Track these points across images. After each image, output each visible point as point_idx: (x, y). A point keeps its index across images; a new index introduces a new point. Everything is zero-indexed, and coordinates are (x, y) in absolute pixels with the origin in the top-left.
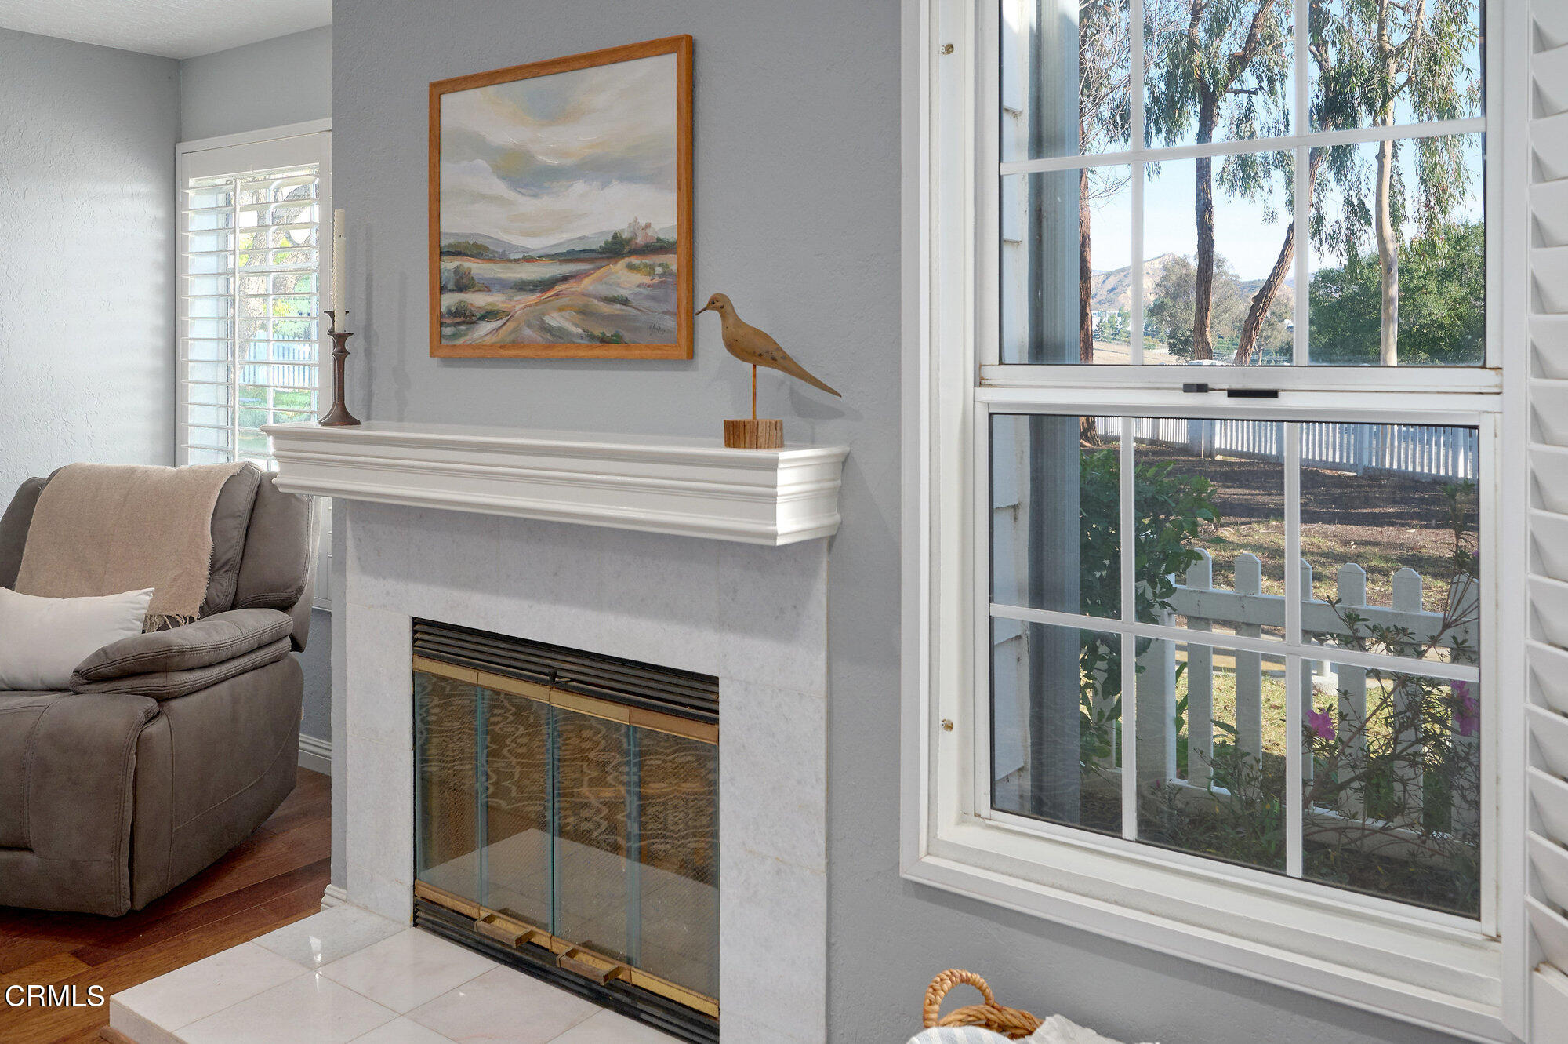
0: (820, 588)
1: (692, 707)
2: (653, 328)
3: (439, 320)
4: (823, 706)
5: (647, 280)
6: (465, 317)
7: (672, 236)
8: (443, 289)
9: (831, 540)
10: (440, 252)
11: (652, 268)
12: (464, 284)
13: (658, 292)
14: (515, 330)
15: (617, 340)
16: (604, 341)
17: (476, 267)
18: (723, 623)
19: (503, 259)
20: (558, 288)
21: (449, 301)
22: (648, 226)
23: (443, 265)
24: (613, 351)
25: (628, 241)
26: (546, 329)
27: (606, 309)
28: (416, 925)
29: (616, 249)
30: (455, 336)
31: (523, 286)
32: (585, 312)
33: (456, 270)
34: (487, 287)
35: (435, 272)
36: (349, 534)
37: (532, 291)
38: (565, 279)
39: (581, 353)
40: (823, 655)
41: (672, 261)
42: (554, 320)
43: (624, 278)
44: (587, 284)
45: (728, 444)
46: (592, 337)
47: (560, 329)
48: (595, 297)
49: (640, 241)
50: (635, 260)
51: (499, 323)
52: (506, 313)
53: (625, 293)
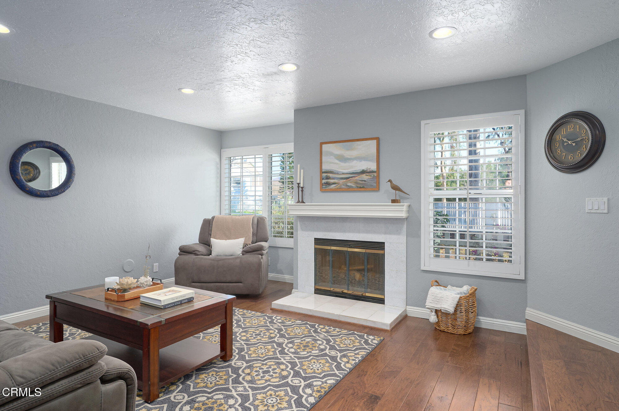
0: (405, 226)
1: (378, 248)
2: (371, 186)
3: (322, 185)
4: (406, 245)
5: (370, 177)
6: (328, 184)
7: (376, 170)
8: (323, 179)
9: (407, 218)
10: (322, 172)
11: (371, 175)
12: (328, 178)
13: (372, 180)
14: (340, 186)
15: (363, 187)
16: (360, 188)
17: (331, 175)
18: (385, 233)
19: (338, 174)
20: (350, 179)
21: (324, 181)
22: (370, 168)
23: (323, 175)
24: (363, 189)
25: (366, 171)
26: (348, 186)
27: (361, 182)
28: (315, 293)
29: (363, 172)
30: (325, 187)
31: (342, 178)
32: (356, 183)
33: (326, 176)
34: (333, 179)
35: (321, 176)
36: (299, 224)
37: (344, 179)
38: (352, 177)
39: (356, 190)
40: (406, 236)
41: (375, 174)
42: (349, 184)
43: (365, 177)
44: (356, 178)
45: (392, 203)
46: (358, 187)
47: (350, 186)
48: (358, 180)
49: (368, 171)
50: (367, 174)
51: (336, 185)
52: (338, 183)
53: (365, 180)
